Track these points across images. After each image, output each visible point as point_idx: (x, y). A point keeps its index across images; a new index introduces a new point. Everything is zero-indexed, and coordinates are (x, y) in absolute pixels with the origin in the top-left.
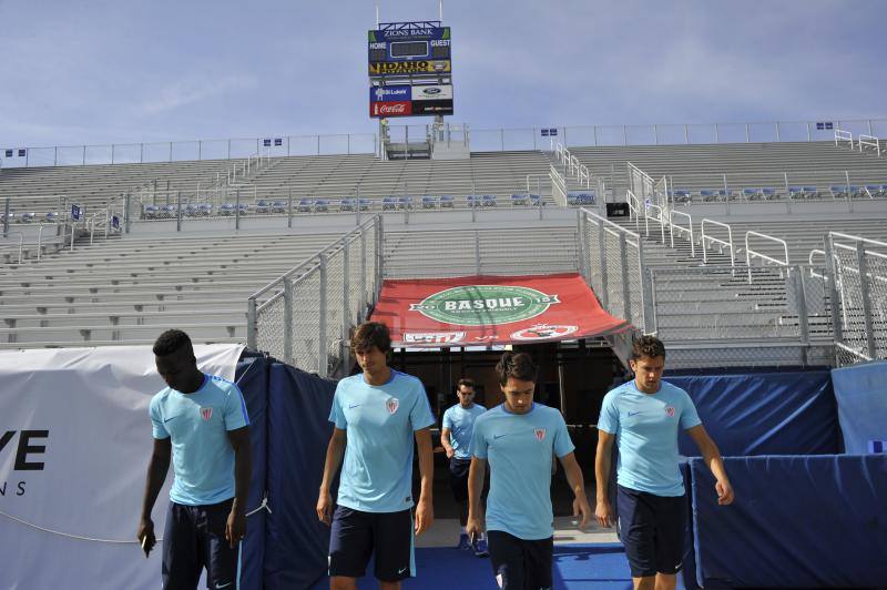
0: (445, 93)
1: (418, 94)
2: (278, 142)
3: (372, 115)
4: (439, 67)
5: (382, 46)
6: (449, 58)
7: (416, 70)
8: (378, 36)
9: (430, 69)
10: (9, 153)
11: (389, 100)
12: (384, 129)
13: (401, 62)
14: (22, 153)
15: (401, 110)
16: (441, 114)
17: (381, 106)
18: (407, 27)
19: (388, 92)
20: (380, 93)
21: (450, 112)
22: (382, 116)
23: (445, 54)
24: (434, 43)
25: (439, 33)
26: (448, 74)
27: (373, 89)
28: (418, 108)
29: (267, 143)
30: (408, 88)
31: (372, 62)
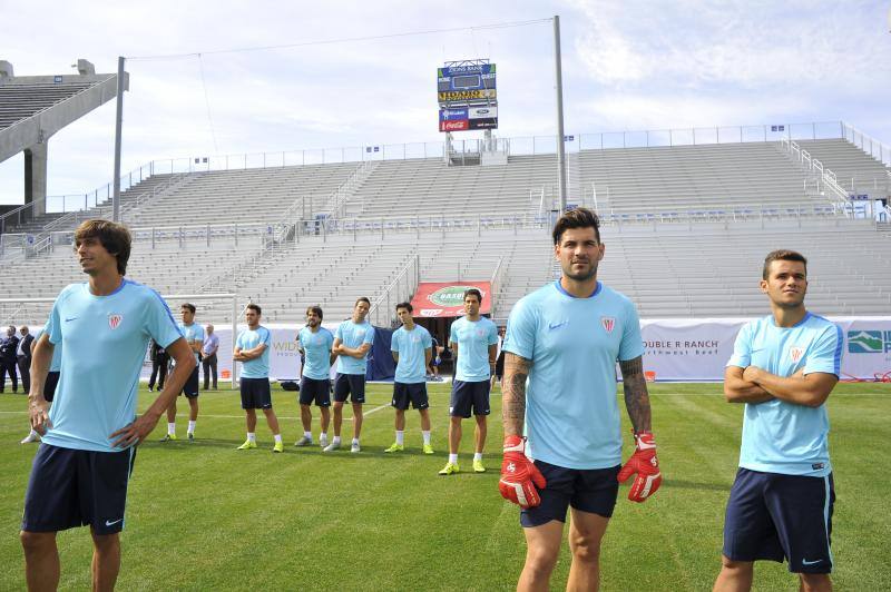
0: (492, 113)
1: (473, 114)
2: (377, 149)
3: (441, 131)
4: (487, 94)
5: (447, 79)
6: (495, 88)
7: (471, 97)
8: (445, 72)
9: (481, 96)
10: (197, 161)
11: (453, 119)
12: (449, 139)
13: (461, 91)
14: (205, 160)
15: (461, 126)
16: (490, 128)
17: (446, 124)
18: (464, 65)
19: (452, 113)
20: (446, 114)
21: (495, 127)
22: (448, 131)
23: (492, 85)
24: (484, 77)
25: (488, 68)
26: (494, 99)
27: (441, 112)
28: (472, 125)
29: (369, 150)
30: (465, 109)
31: (440, 92)
